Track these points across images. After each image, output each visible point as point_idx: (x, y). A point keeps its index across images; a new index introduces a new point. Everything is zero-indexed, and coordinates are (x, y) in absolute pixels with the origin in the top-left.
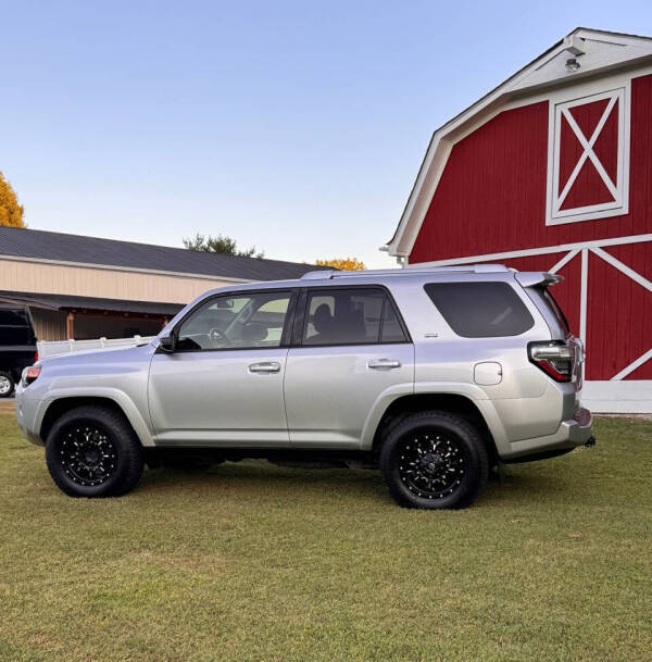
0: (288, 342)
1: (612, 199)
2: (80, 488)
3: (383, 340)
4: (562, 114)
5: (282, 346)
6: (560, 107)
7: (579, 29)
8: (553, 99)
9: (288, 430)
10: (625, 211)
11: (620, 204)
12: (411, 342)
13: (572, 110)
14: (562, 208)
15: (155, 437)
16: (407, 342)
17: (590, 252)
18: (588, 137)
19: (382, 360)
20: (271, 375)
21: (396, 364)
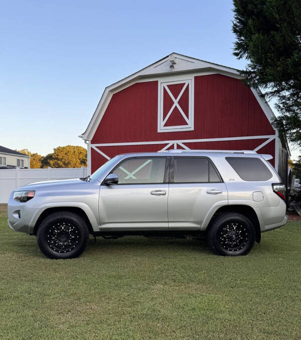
0: (167, 181)
1: (187, 124)
2: (58, 254)
3: (211, 181)
4: (164, 87)
5: (164, 183)
6: (163, 85)
7: (174, 53)
8: (160, 80)
9: (168, 222)
10: (192, 129)
11: (190, 125)
12: (223, 182)
13: (168, 86)
14: (165, 126)
15: (100, 227)
16: (221, 182)
17: (177, 144)
18: (176, 98)
19: (212, 190)
20: (162, 196)
21: (220, 192)
